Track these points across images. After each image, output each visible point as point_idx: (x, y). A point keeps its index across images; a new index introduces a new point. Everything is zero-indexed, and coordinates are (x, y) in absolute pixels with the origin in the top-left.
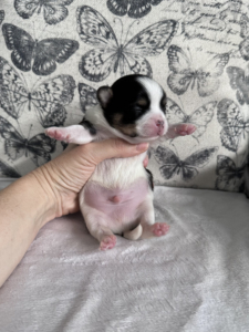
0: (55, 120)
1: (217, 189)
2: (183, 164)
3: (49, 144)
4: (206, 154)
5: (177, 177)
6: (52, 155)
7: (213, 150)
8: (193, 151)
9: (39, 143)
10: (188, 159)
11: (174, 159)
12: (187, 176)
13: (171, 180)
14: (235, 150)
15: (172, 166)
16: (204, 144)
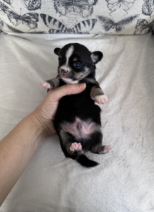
0: (35, 6)
1: (135, 34)
2: (117, 24)
3: (35, 18)
4: (131, 19)
5: (113, 31)
6: (38, 23)
7: (135, 17)
8: (123, 18)
9: (28, 18)
10: (120, 22)
11: (111, 22)
12: (118, 30)
13: (109, 32)
14: (149, 15)
15: (110, 25)
16: (131, 14)
